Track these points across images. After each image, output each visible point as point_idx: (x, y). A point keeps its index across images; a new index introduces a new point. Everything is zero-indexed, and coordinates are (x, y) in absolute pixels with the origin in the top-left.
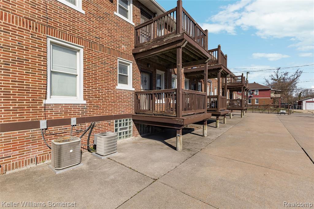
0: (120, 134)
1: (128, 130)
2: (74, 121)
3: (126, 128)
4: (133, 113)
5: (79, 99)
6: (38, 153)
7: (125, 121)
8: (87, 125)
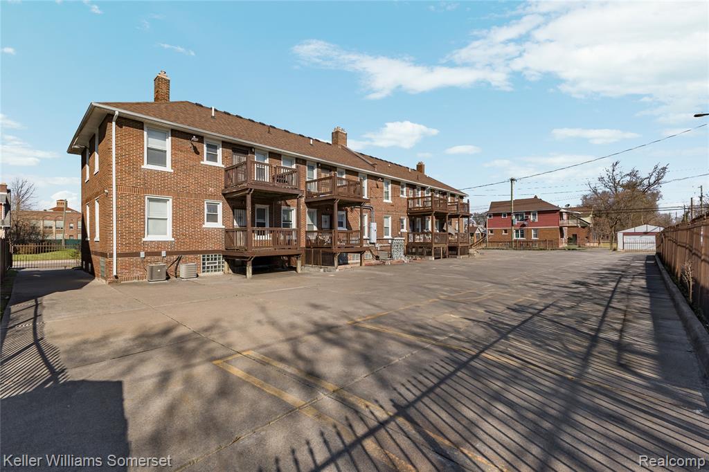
0: (208, 267)
1: (217, 264)
2: (164, 254)
3: (215, 263)
4: (223, 248)
5: (169, 237)
6: (139, 273)
7: (213, 257)
8: (175, 257)
